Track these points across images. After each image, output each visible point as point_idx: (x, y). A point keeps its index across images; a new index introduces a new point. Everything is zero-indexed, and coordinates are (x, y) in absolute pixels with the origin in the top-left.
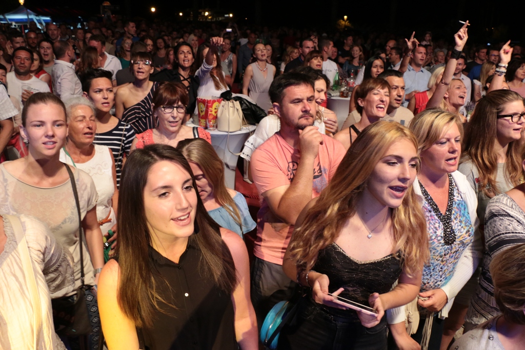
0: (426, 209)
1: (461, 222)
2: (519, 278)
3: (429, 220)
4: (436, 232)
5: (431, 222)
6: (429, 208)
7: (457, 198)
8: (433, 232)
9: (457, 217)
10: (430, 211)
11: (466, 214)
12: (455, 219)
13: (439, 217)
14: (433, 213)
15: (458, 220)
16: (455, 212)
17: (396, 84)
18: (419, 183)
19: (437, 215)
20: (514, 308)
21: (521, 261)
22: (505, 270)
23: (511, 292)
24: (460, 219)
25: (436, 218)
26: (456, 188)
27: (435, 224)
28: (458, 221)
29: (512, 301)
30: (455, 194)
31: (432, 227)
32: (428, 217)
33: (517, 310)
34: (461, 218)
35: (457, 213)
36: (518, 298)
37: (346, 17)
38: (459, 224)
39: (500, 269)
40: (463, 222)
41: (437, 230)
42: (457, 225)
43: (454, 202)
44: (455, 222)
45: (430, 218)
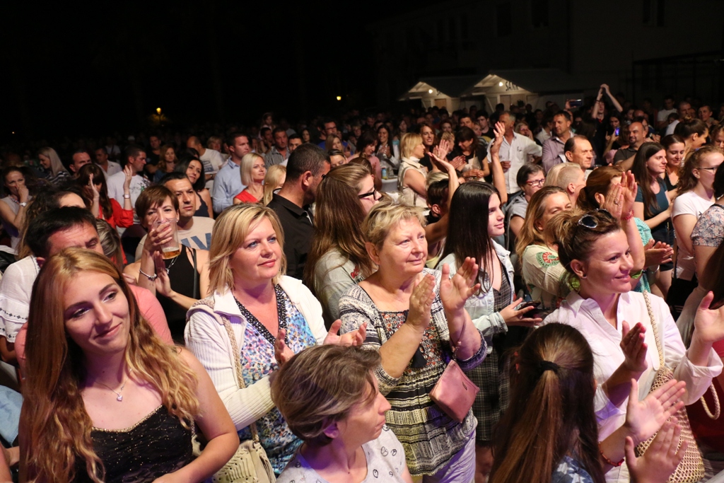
0: (251, 333)
1: (301, 341)
2: (308, 401)
3: (257, 346)
4: (269, 361)
5: (261, 348)
6: (255, 331)
7: (290, 312)
8: (266, 361)
9: (295, 337)
10: (257, 335)
11: (307, 330)
12: (293, 339)
13: (270, 341)
14: (261, 337)
15: (298, 339)
16: (291, 330)
17: (180, 189)
18: (237, 302)
19: (267, 339)
20: (314, 434)
21: (302, 380)
22: (290, 398)
23: (306, 419)
24: (300, 338)
25: (267, 342)
26: (288, 300)
27: (266, 350)
28: (297, 341)
29: (310, 428)
30: (286, 308)
31: (264, 354)
32: (256, 342)
33: (318, 435)
34: (301, 336)
35: (294, 331)
36: (315, 422)
37: (159, 110)
38: (300, 344)
39: (284, 399)
40: (305, 341)
41: (270, 357)
42: (296, 346)
43: (287, 319)
44: (294, 342)
45: (258, 343)
